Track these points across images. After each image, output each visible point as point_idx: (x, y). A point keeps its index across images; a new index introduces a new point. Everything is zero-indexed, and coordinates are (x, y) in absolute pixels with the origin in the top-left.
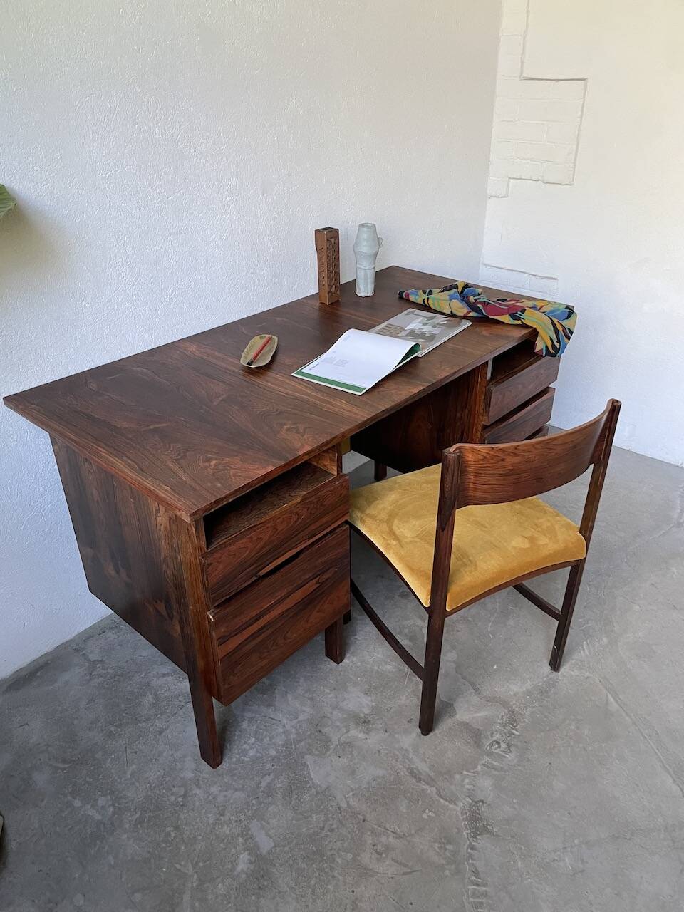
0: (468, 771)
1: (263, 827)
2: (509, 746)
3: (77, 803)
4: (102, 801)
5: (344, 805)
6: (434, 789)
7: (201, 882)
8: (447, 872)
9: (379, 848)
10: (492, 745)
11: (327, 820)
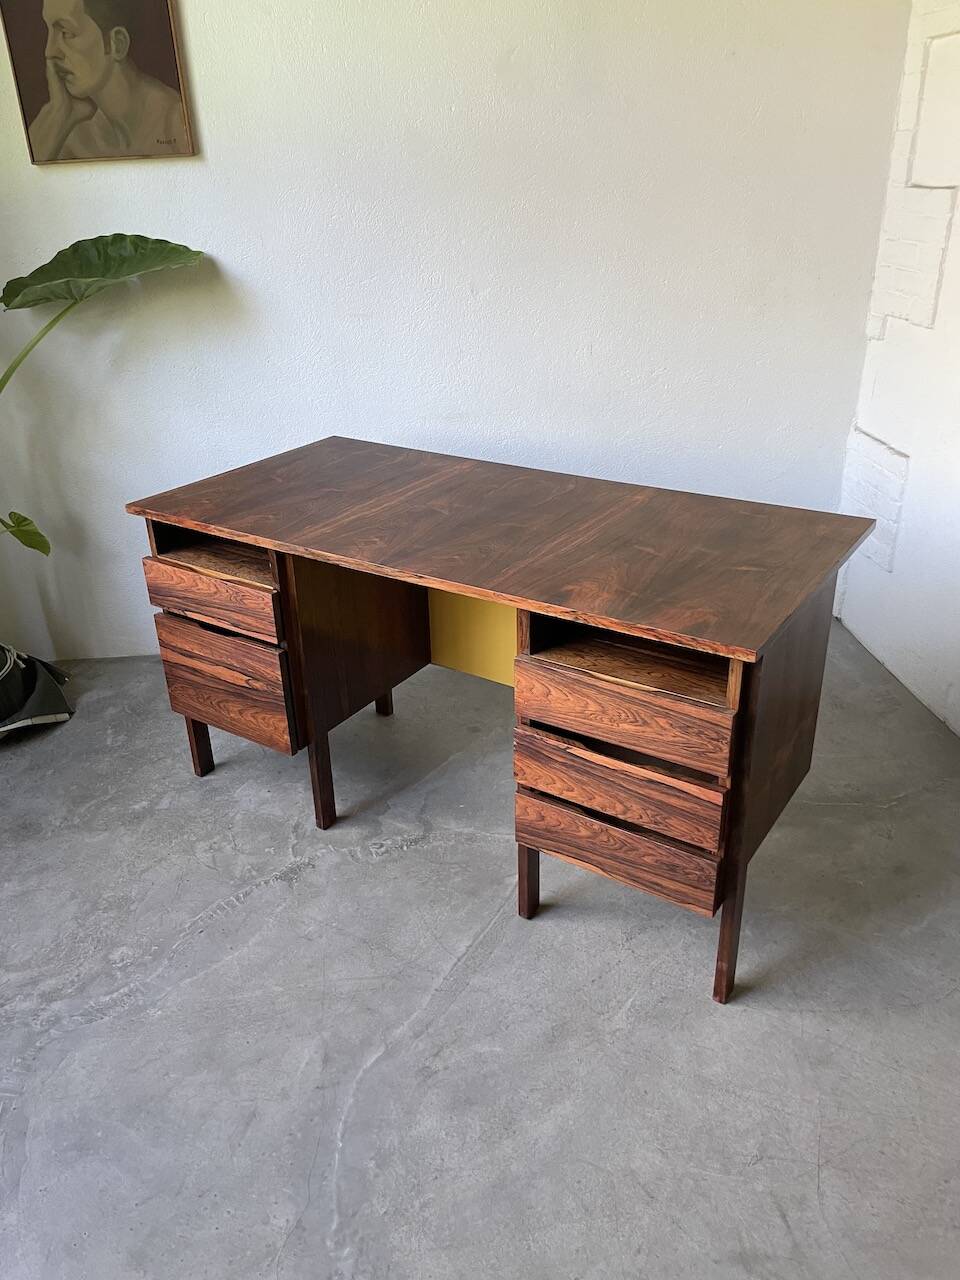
0: (333, 847)
1: (172, 797)
2: (387, 851)
3: (109, 731)
4: (121, 738)
5: (231, 815)
6: (296, 841)
7: (110, 799)
8: (232, 882)
9: (216, 846)
10: (375, 844)
11: (211, 815)
